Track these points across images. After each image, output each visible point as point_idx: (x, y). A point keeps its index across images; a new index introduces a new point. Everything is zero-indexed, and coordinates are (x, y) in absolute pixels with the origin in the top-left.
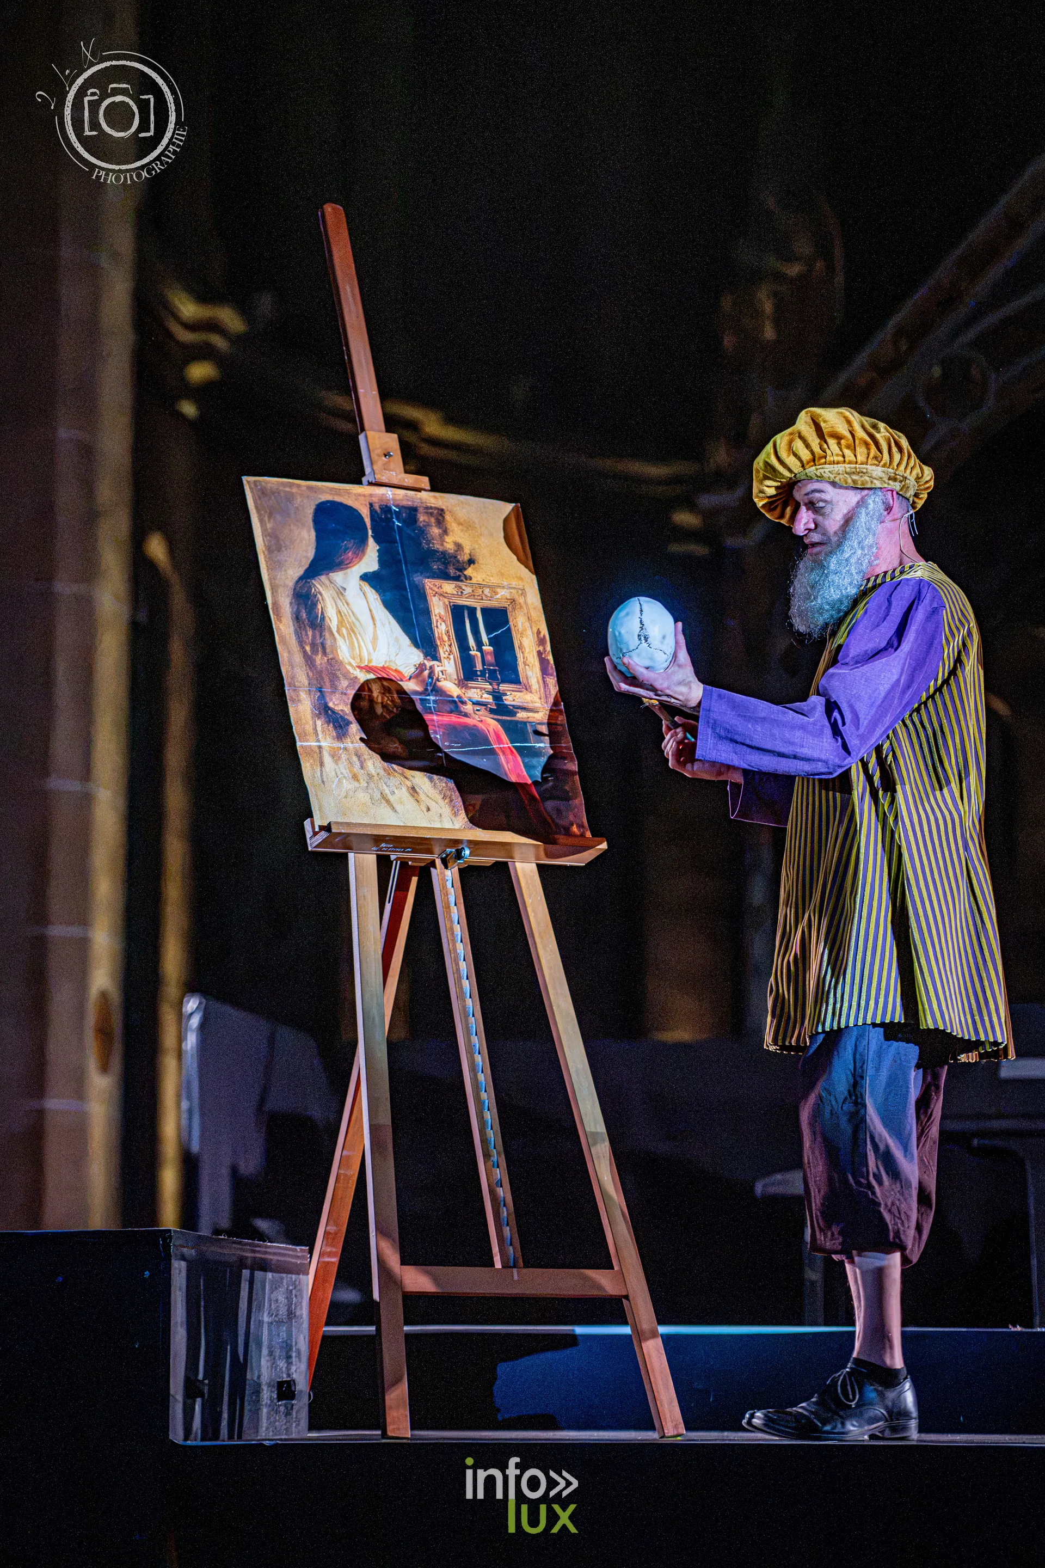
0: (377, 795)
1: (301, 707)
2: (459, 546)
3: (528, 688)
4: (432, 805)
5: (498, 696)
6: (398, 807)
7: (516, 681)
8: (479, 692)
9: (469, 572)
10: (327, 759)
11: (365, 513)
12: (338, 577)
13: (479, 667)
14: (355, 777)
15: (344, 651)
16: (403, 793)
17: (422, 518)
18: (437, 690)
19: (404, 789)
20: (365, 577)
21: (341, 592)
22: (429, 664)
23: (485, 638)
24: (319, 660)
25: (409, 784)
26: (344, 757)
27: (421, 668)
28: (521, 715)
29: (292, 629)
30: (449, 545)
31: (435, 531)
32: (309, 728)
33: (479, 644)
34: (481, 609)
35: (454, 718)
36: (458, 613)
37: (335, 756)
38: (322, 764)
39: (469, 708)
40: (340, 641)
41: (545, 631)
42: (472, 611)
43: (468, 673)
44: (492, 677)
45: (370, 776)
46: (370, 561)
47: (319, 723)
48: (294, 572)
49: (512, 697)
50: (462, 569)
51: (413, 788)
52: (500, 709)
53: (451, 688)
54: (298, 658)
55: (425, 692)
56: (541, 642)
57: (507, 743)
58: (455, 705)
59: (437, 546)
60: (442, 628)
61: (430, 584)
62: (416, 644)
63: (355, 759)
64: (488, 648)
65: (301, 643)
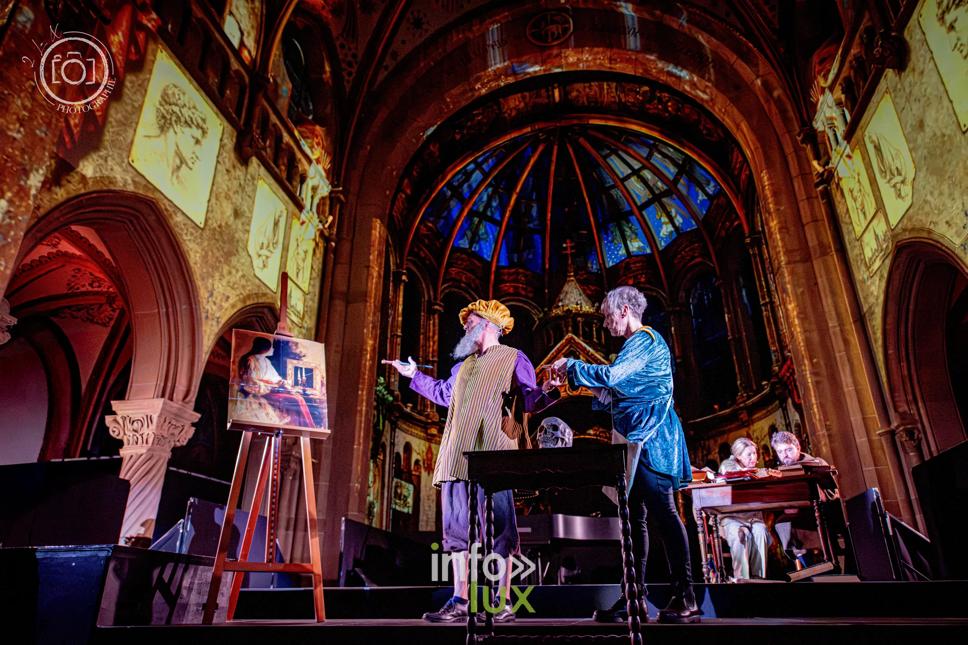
0: (254, 414)
1: (233, 389)
2: (301, 352)
3: (315, 389)
5: (304, 391)
6: (259, 418)
7: (312, 387)
8: (299, 389)
9: (303, 358)
10: (238, 403)
11: (272, 341)
12: (258, 356)
13: (300, 382)
14: (247, 409)
15: (254, 375)
16: (264, 414)
17: (290, 344)
18: (284, 388)
20: (268, 357)
21: (257, 360)
22: (283, 380)
23: (304, 375)
24: (244, 377)
25: (266, 412)
26: (245, 403)
27: (280, 381)
28: (311, 396)
29: (236, 369)
30: (298, 351)
31: (294, 347)
32: (235, 395)
33: (302, 376)
34: (306, 369)
35: (288, 395)
36: (296, 369)
37: (241, 403)
38: (236, 404)
39: (293, 393)
40: (254, 372)
41: (325, 375)
42: (301, 369)
43: (296, 383)
44: (304, 385)
45: (253, 409)
46: (271, 353)
47: (239, 394)
49: (309, 391)
50: (301, 357)
51: (268, 414)
52: (304, 394)
53: (289, 387)
55: (280, 388)
56: (323, 378)
57: (304, 403)
58: (289, 393)
59: (294, 351)
60: (290, 371)
61: (289, 360)
62: (280, 375)
63: (249, 404)
64: (304, 378)
65: (239, 373)
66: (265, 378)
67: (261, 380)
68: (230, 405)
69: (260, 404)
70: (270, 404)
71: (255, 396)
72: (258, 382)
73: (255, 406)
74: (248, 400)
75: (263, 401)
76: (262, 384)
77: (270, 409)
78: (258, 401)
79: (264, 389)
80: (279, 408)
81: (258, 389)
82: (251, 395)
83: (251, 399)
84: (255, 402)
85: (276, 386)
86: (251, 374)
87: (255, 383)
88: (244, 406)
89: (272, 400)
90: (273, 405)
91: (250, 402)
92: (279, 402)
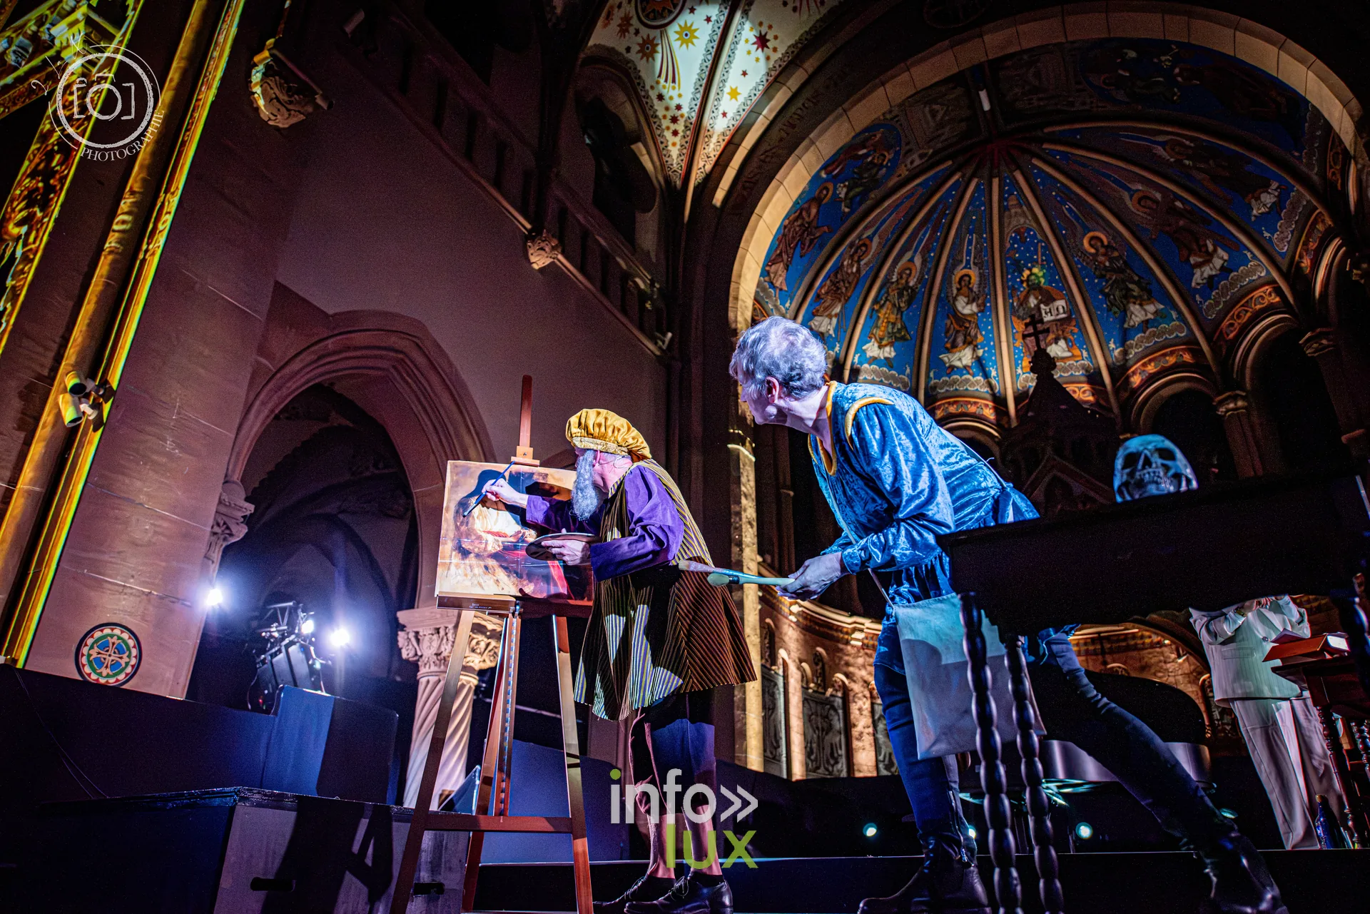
0: (476, 582)
1: (446, 546)
4: (505, 587)
6: (485, 588)
10: (453, 567)
14: (466, 575)
15: (478, 525)
16: (491, 582)
17: (535, 477)
18: (524, 541)
19: (492, 580)
22: (522, 531)
24: (463, 528)
25: (495, 578)
26: (463, 566)
27: (519, 532)
29: (452, 516)
32: (448, 555)
37: (457, 566)
38: (449, 569)
40: (477, 521)
45: (474, 575)
47: (454, 553)
48: (462, 494)
51: (497, 581)
54: (452, 527)
55: (518, 542)
62: (518, 524)
63: (468, 567)
65: (455, 521)
66: (495, 529)
67: (489, 532)
68: (439, 570)
69: (486, 567)
70: (501, 566)
71: (478, 556)
72: (484, 535)
73: (478, 570)
74: (467, 561)
75: (492, 563)
76: (490, 538)
77: (501, 575)
78: (482, 563)
79: (493, 545)
80: (517, 573)
81: (483, 546)
82: (472, 555)
83: (472, 560)
84: (479, 566)
85: (512, 540)
86: (473, 524)
87: (479, 538)
88: (460, 571)
89: (506, 560)
90: (505, 568)
91: (471, 566)
92: (517, 562)
